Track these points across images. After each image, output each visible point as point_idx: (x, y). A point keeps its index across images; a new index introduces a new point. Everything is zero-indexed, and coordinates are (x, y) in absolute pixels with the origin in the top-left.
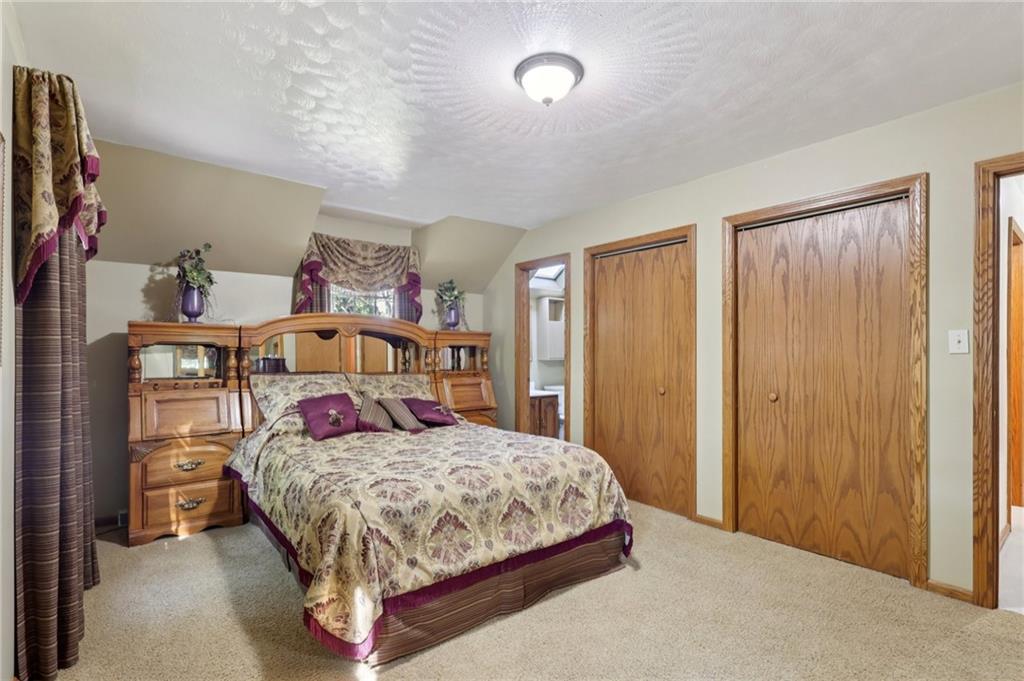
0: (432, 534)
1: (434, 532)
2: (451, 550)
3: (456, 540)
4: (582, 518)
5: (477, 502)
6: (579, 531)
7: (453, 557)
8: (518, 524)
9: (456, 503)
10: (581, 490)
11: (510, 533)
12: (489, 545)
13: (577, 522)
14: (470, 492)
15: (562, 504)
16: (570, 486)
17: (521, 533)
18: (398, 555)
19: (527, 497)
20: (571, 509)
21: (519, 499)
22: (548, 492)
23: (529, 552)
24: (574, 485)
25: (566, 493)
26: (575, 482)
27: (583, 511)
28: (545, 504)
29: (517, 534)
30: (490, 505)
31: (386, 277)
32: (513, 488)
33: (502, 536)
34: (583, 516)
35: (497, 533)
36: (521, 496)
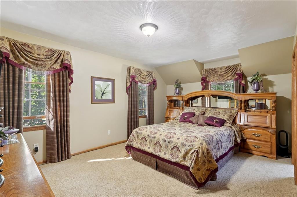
0: (141, 139)
1: (142, 139)
2: (143, 145)
3: (145, 143)
4: (176, 158)
5: (150, 137)
6: (173, 160)
7: (143, 146)
8: (158, 148)
9: (146, 135)
10: (179, 149)
11: (155, 148)
12: (149, 148)
13: (174, 158)
14: (150, 134)
15: (171, 149)
16: (176, 146)
17: (157, 150)
18: (135, 140)
19: (161, 142)
20: (174, 153)
21: (160, 142)
22: (168, 144)
23: (157, 156)
24: (177, 146)
25: (174, 147)
26: (178, 145)
27: (178, 155)
28: (167, 147)
29: (156, 150)
30: (152, 139)
31: (228, 77)
32: (159, 138)
33: (153, 148)
34: (177, 157)
35: (152, 147)
36: (160, 141)
